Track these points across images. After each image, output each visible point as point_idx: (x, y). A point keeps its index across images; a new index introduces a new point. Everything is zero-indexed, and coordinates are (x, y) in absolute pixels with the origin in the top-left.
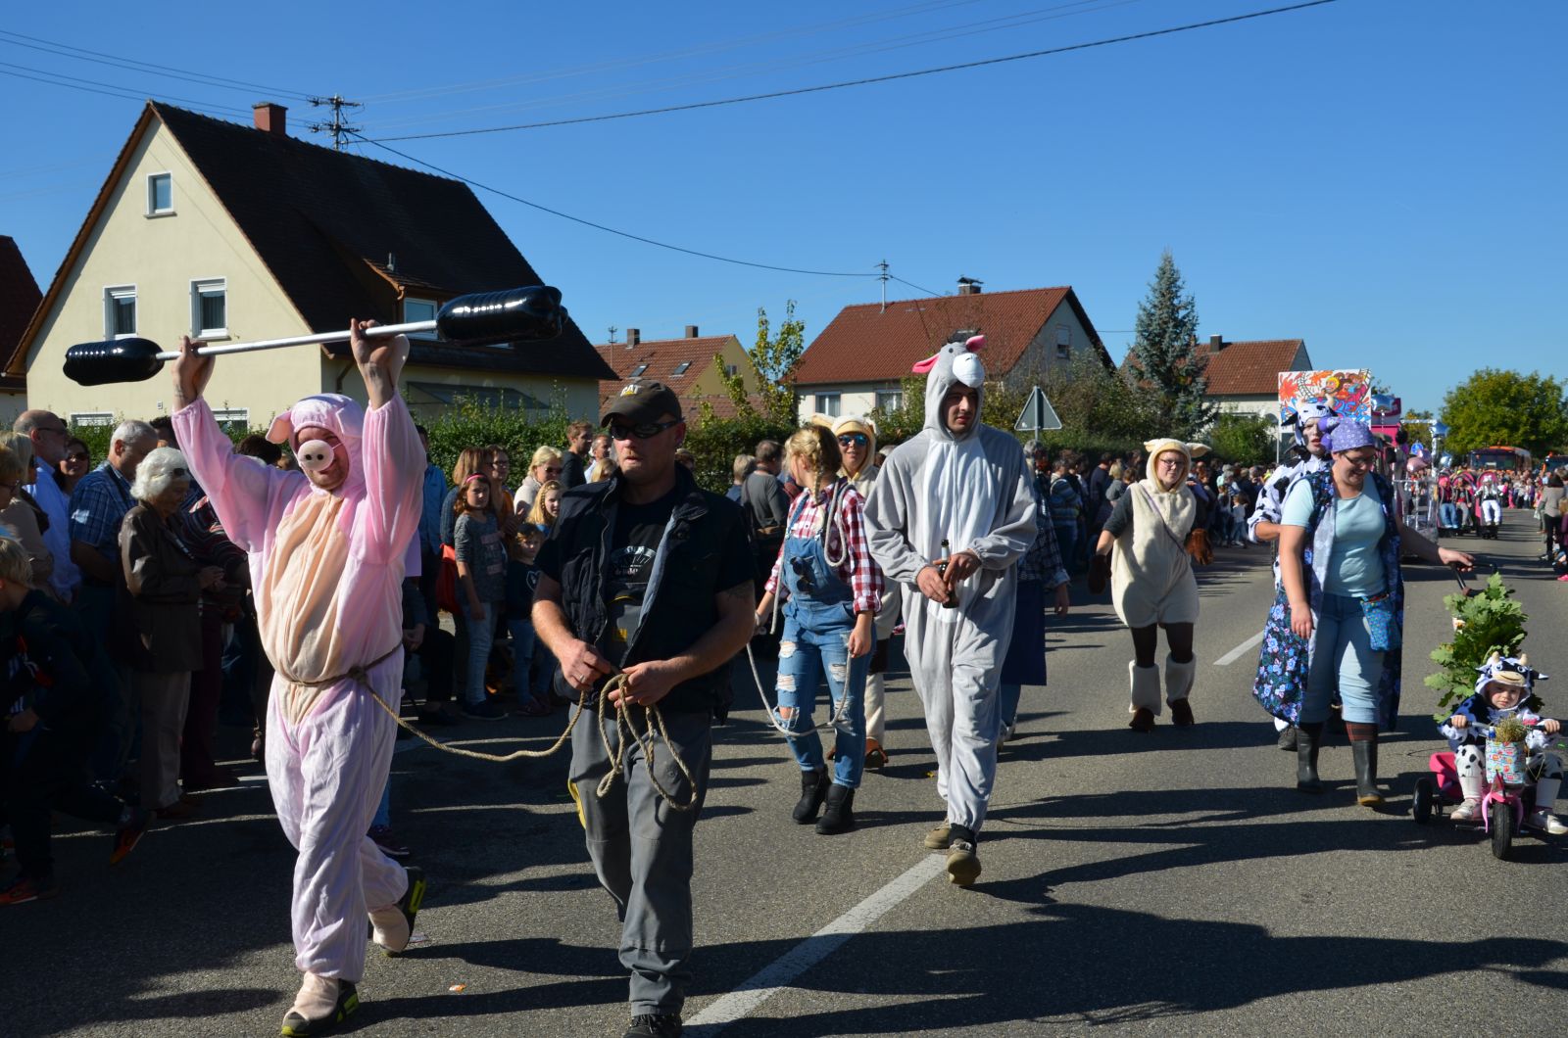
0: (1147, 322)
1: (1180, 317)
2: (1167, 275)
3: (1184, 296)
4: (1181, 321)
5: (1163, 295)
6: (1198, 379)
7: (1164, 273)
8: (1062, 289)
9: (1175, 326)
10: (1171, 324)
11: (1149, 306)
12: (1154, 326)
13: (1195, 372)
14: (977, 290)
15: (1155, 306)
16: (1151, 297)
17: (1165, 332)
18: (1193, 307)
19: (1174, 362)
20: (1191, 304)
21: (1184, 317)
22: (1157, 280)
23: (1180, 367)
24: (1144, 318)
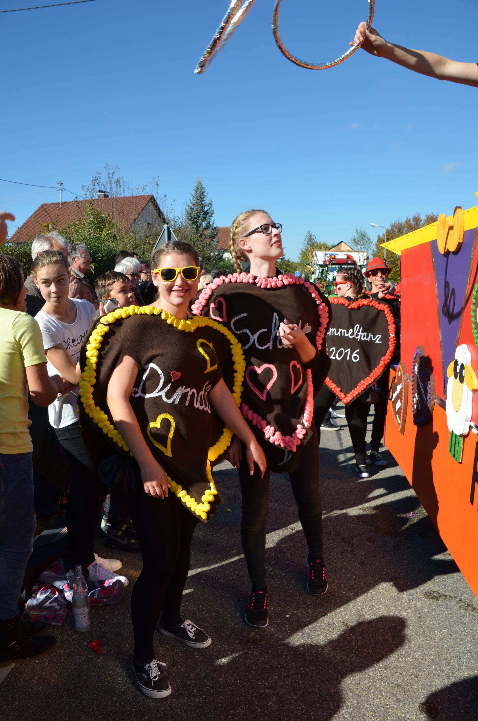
0: (190, 212)
1: (205, 210)
2: (200, 190)
3: (207, 200)
4: (206, 212)
5: (198, 199)
6: (214, 240)
7: (198, 189)
8: (149, 196)
9: (204, 214)
10: (202, 213)
11: (191, 205)
12: (194, 214)
13: (213, 237)
14: (106, 196)
15: (194, 205)
16: (192, 200)
17: (199, 217)
18: (211, 205)
19: (203, 231)
20: (210, 204)
21: (207, 210)
22: (195, 192)
23: (206, 234)
24: (188, 210)
